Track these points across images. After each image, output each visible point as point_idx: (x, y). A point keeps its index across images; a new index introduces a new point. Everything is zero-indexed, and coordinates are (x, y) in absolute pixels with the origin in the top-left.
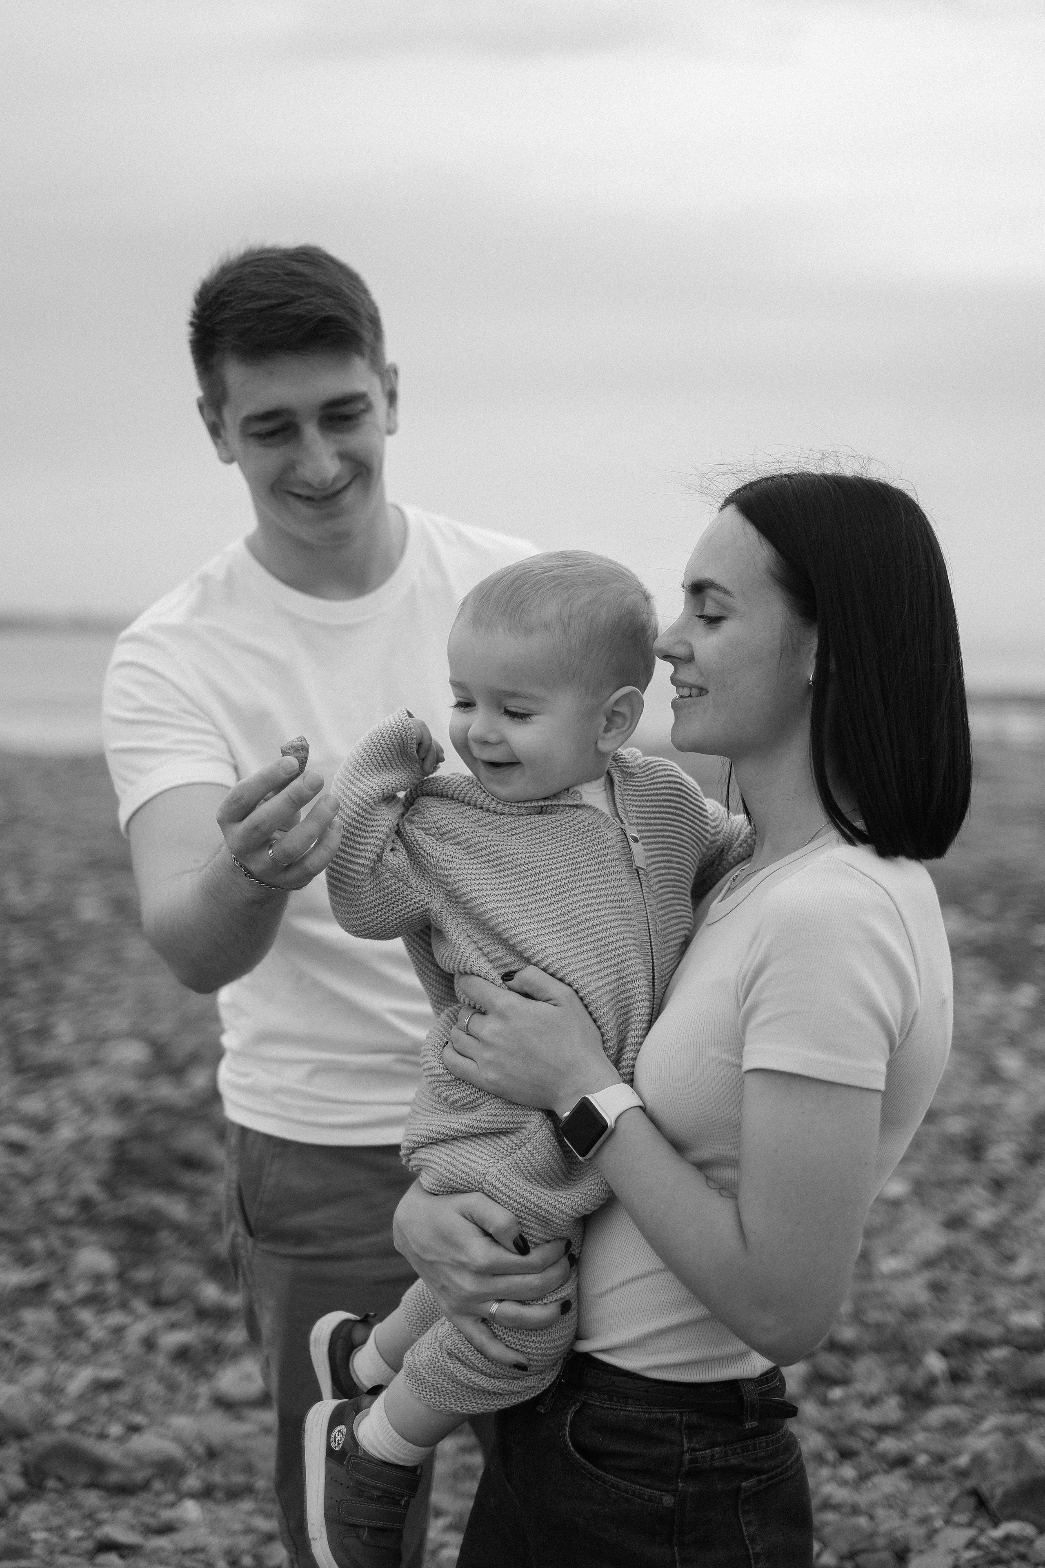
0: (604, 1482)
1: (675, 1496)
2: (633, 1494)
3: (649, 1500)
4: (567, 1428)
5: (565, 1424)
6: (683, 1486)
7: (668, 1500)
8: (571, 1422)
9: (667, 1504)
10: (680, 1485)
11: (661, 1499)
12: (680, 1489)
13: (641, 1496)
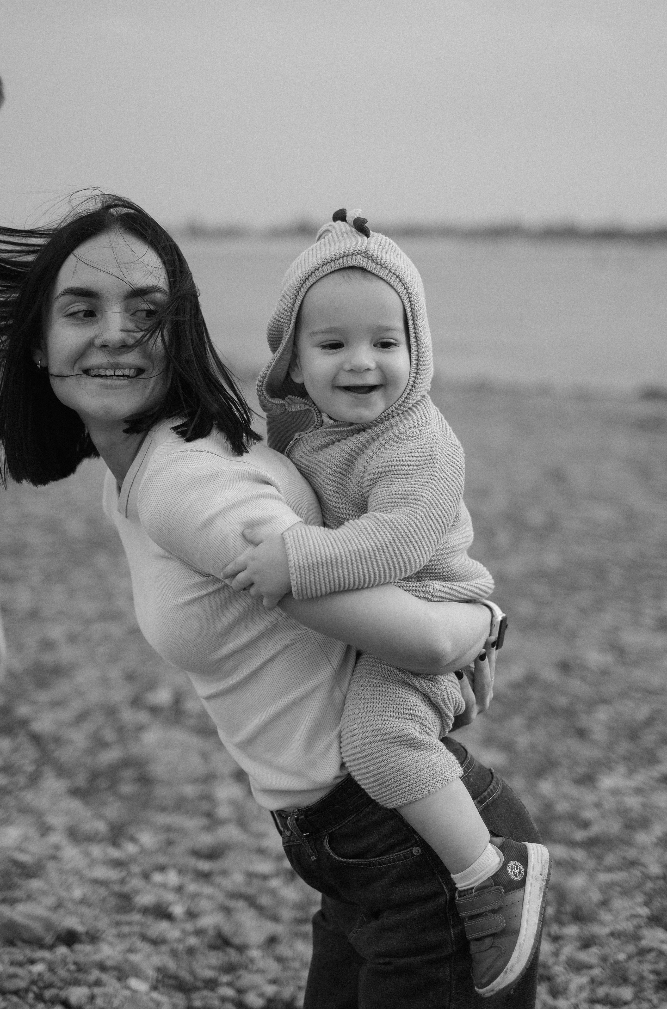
1: (418, 846)
3: (406, 858)
4: (332, 854)
5: (329, 853)
7: (416, 851)
8: (331, 849)
9: (417, 853)
11: (412, 853)
13: (399, 859)
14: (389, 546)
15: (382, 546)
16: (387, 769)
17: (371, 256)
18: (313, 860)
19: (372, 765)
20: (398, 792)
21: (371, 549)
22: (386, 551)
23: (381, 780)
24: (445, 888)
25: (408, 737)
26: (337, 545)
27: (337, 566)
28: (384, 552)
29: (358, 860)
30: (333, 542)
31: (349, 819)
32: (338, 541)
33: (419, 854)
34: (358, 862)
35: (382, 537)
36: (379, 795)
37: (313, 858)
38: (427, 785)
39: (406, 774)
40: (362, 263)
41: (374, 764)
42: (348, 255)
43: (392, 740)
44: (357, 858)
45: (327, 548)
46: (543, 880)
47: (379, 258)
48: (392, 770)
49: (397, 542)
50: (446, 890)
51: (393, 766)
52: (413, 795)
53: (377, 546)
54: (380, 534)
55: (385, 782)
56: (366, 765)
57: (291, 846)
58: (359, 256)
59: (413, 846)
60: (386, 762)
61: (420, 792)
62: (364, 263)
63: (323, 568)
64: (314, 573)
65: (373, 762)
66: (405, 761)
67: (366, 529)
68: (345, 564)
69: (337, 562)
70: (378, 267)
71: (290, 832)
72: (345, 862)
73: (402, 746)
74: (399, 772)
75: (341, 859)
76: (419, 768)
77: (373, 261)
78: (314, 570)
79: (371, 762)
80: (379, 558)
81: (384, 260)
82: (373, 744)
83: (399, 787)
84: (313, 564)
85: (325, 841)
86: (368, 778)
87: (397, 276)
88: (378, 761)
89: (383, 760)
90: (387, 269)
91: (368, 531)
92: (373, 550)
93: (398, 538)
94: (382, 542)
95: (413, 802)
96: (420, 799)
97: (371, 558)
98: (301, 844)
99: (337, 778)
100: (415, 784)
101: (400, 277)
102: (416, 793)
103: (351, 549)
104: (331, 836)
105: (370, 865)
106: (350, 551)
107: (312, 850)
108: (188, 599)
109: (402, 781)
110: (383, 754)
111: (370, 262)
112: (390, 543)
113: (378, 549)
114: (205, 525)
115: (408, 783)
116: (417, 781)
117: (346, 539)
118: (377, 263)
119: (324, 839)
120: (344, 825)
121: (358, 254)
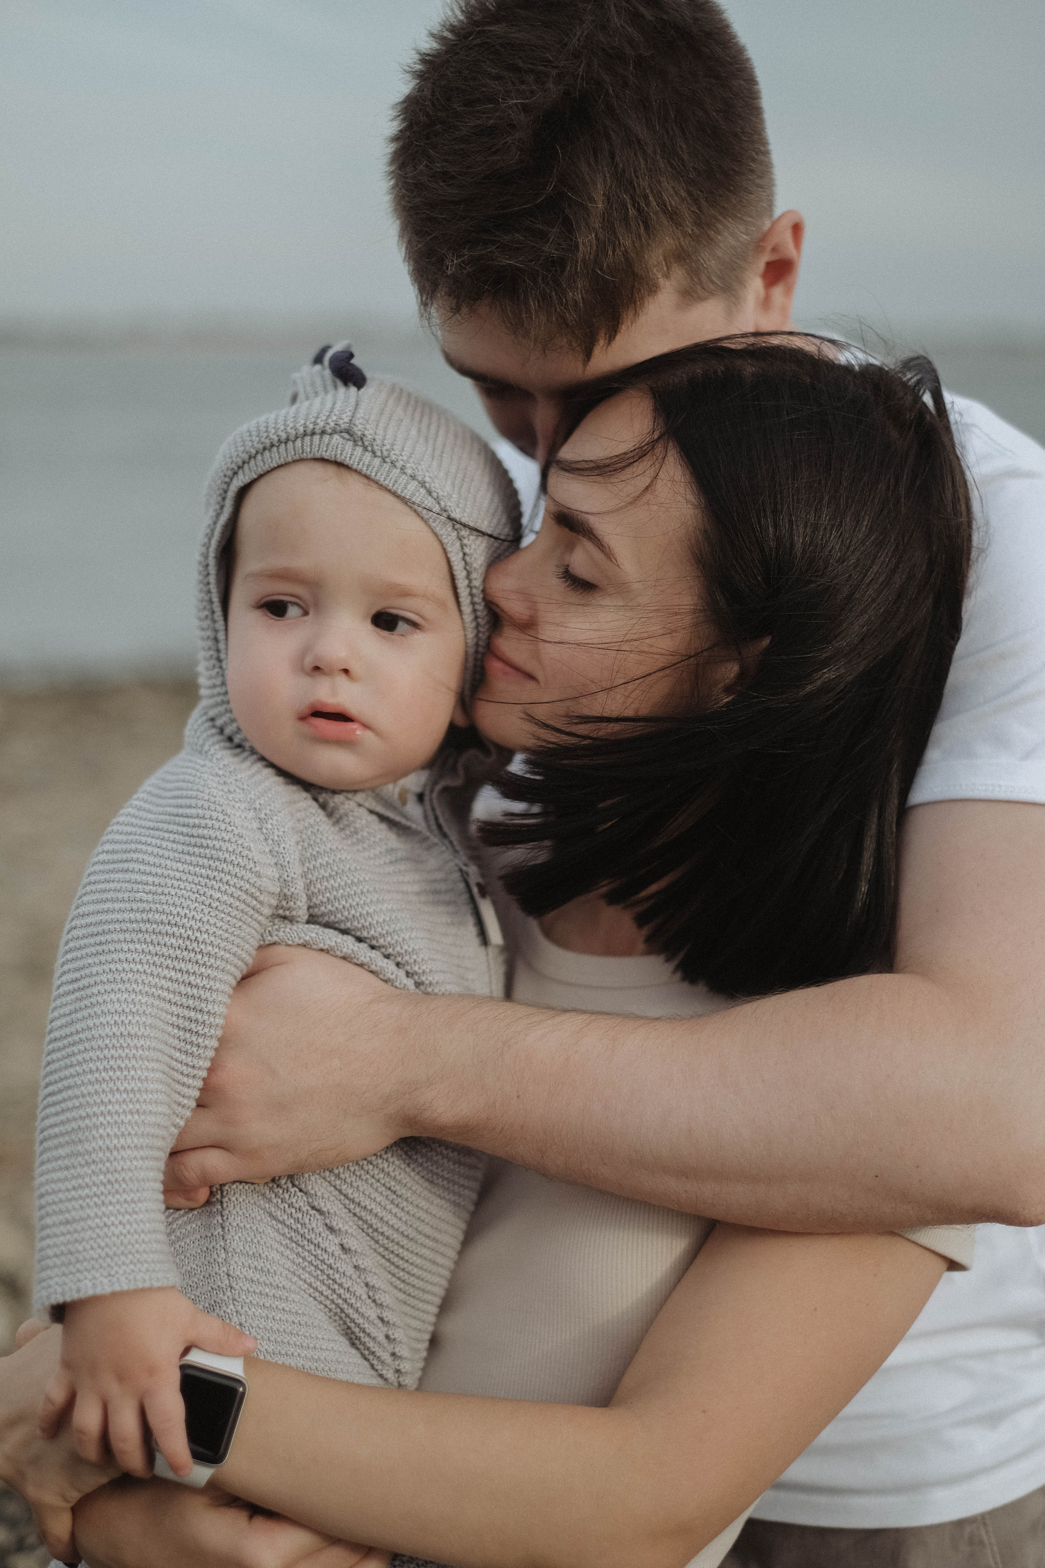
17: (362, 439)
40: (341, 454)
42: (313, 433)
47: (378, 442)
58: (336, 436)
62: (344, 454)
70: (377, 461)
77: (365, 449)
81: (388, 447)
87: (419, 482)
90: (395, 466)
101: (427, 485)
111: (359, 450)
118: (374, 452)
121: (334, 432)
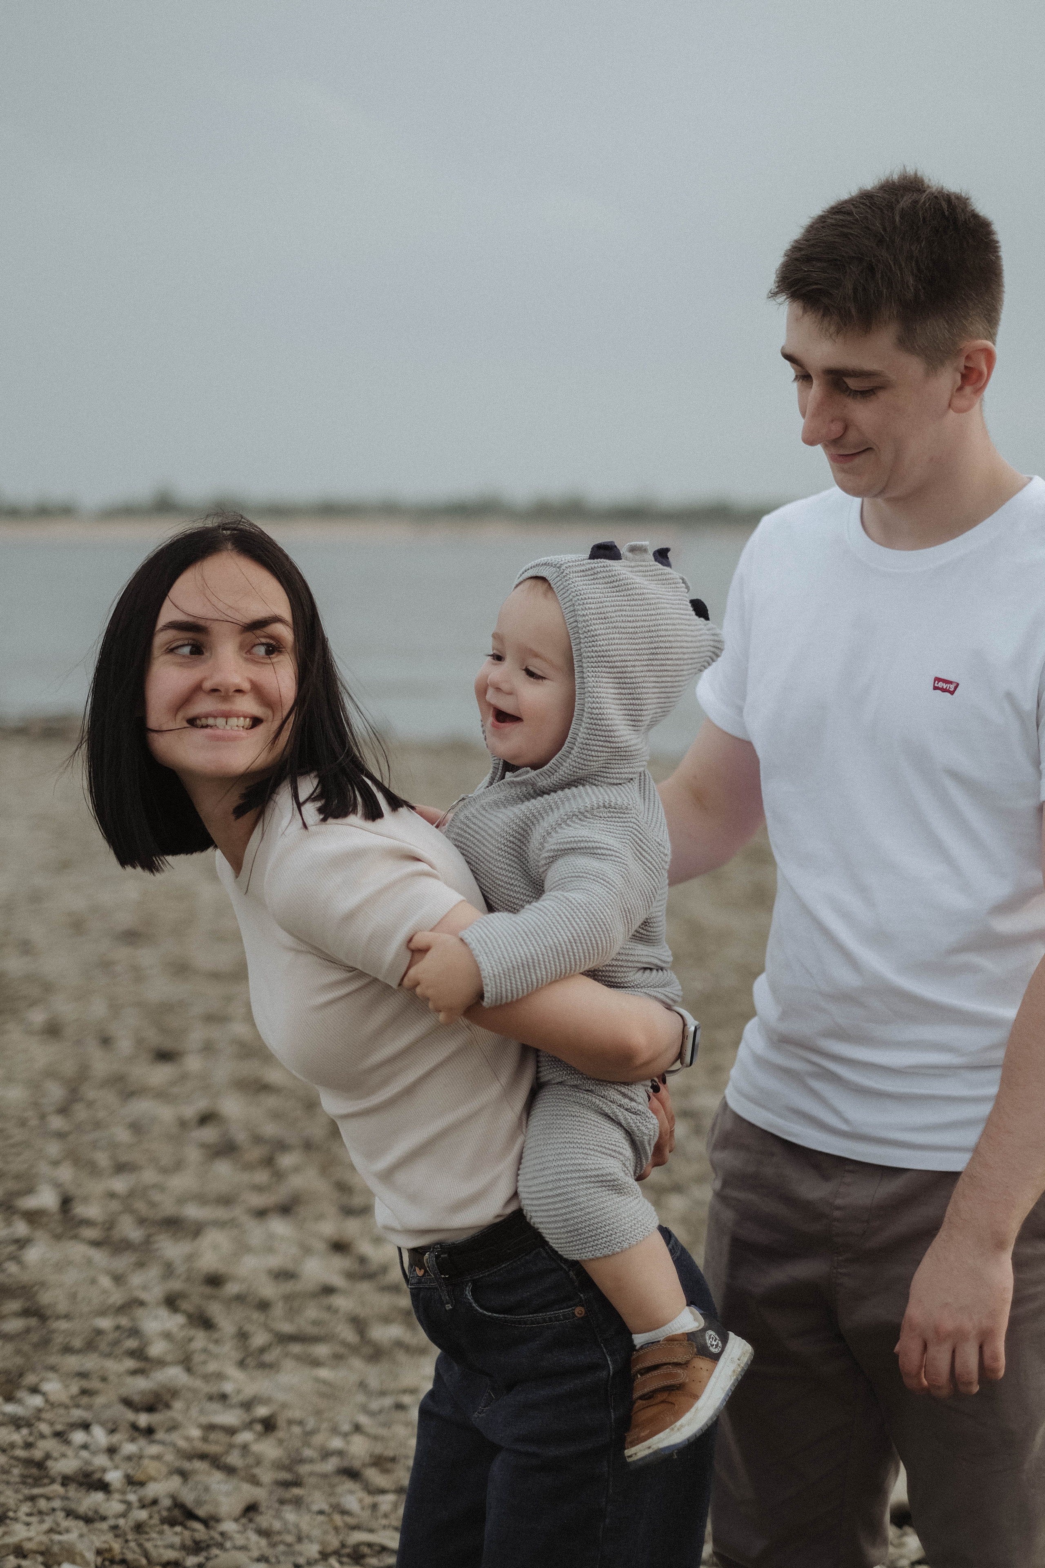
0: (525, 1323)
1: (583, 1306)
2: (550, 1320)
3: (565, 1318)
4: (474, 1305)
5: (471, 1304)
6: (584, 1295)
7: (579, 1311)
8: (474, 1298)
9: (581, 1314)
10: (582, 1295)
11: (574, 1313)
12: (583, 1299)
13: (557, 1319)
14: (586, 935)
15: (579, 936)
16: (583, 1214)
18: (447, 1309)
19: (565, 1207)
20: (592, 1243)
21: (567, 941)
22: (583, 941)
23: (573, 1227)
24: (609, 1359)
25: (613, 1177)
26: (530, 941)
27: (534, 966)
28: (581, 943)
29: (506, 1316)
30: (525, 938)
31: (503, 1266)
32: (530, 936)
33: (582, 1316)
34: (505, 1318)
35: (578, 924)
36: (563, 1243)
37: (449, 1307)
38: (628, 1237)
39: (605, 1223)
41: (568, 1207)
43: (593, 1179)
44: (504, 1314)
45: (520, 948)
46: (739, 1365)
48: (588, 1216)
49: (594, 930)
50: (609, 1362)
51: (590, 1211)
52: (610, 1248)
53: (573, 936)
54: (575, 921)
55: (577, 1230)
56: (557, 1206)
57: (421, 1288)
59: (576, 1305)
60: (583, 1205)
61: (619, 1244)
63: (519, 972)
64: (510, 980)
65: (566, 1204)
66: (605, 1206)
67: (560, 915)
68: (542, 963)
69: (533, 962)
71: (423, 1271)
72: (489, 1316)
73: (604, 1188)
74: (596, 1220)
75: (485, 1312)
76: (620, 1217)
78: (510, 976)
79: (564, 1204)
80: (576, 951)
82: (570, 1182)
83: (594, 1238)
84: (508, 969)
85: (468, 1288)
86: (556, 1222)
88: (573, 1203)
89: (580, 1203)
91: (561, 918)
92: (570, 942)
93: (594, 925)
94: (579, 931)
95: (609, 1256)
96: (618, 1253)
97: (568, 952)
98: (436, 1288)
99: (498, 1216)
100: (614, 1236)
102: (615, 1246)
103: (546, 944)
104: (474, 1282)
105: (520, 1323)
106: (545, 947)
107: (449, 1297)
108: (325, 1000)
109: (599, 1230)
110: (580, 1195)
112: (587, 931)
113: (574, 940)
114: (350, 917)
115: (606, 1233)
116: (617, 1231)
117: (539, 931)
119: (466, 1286)
120: (496, 1272)
